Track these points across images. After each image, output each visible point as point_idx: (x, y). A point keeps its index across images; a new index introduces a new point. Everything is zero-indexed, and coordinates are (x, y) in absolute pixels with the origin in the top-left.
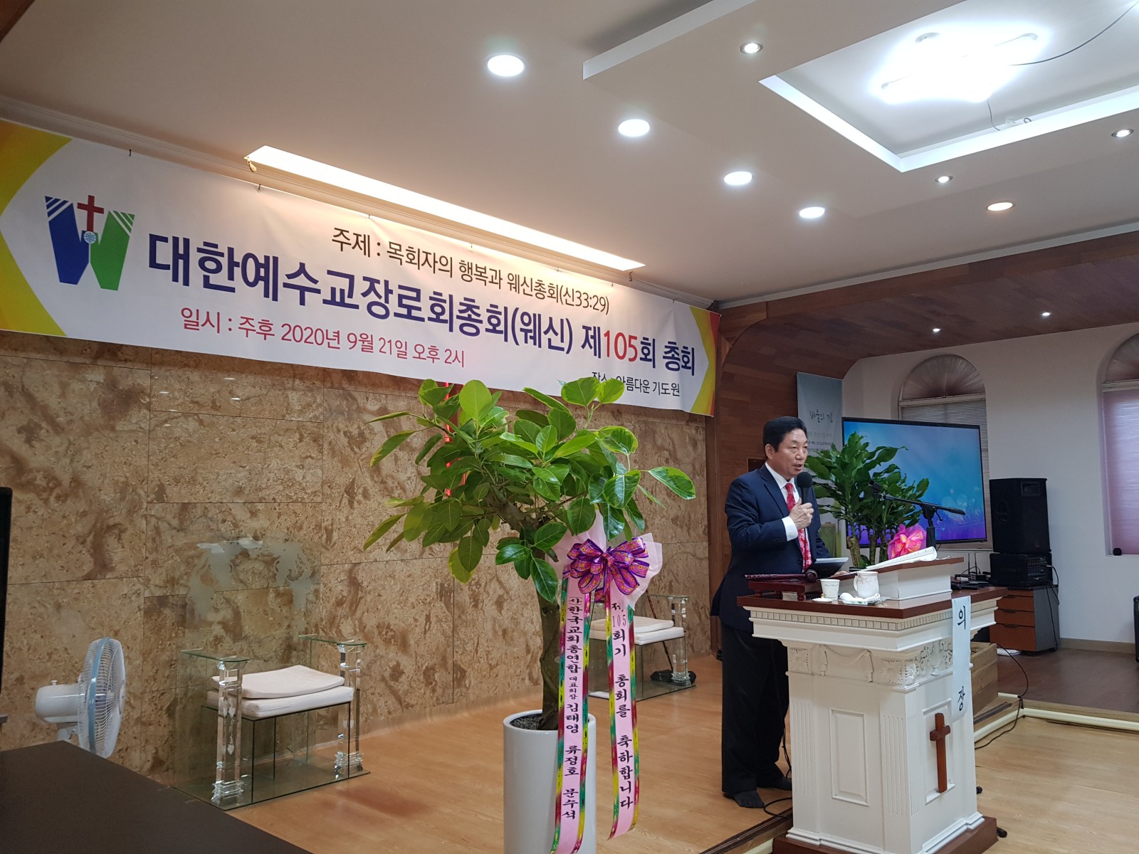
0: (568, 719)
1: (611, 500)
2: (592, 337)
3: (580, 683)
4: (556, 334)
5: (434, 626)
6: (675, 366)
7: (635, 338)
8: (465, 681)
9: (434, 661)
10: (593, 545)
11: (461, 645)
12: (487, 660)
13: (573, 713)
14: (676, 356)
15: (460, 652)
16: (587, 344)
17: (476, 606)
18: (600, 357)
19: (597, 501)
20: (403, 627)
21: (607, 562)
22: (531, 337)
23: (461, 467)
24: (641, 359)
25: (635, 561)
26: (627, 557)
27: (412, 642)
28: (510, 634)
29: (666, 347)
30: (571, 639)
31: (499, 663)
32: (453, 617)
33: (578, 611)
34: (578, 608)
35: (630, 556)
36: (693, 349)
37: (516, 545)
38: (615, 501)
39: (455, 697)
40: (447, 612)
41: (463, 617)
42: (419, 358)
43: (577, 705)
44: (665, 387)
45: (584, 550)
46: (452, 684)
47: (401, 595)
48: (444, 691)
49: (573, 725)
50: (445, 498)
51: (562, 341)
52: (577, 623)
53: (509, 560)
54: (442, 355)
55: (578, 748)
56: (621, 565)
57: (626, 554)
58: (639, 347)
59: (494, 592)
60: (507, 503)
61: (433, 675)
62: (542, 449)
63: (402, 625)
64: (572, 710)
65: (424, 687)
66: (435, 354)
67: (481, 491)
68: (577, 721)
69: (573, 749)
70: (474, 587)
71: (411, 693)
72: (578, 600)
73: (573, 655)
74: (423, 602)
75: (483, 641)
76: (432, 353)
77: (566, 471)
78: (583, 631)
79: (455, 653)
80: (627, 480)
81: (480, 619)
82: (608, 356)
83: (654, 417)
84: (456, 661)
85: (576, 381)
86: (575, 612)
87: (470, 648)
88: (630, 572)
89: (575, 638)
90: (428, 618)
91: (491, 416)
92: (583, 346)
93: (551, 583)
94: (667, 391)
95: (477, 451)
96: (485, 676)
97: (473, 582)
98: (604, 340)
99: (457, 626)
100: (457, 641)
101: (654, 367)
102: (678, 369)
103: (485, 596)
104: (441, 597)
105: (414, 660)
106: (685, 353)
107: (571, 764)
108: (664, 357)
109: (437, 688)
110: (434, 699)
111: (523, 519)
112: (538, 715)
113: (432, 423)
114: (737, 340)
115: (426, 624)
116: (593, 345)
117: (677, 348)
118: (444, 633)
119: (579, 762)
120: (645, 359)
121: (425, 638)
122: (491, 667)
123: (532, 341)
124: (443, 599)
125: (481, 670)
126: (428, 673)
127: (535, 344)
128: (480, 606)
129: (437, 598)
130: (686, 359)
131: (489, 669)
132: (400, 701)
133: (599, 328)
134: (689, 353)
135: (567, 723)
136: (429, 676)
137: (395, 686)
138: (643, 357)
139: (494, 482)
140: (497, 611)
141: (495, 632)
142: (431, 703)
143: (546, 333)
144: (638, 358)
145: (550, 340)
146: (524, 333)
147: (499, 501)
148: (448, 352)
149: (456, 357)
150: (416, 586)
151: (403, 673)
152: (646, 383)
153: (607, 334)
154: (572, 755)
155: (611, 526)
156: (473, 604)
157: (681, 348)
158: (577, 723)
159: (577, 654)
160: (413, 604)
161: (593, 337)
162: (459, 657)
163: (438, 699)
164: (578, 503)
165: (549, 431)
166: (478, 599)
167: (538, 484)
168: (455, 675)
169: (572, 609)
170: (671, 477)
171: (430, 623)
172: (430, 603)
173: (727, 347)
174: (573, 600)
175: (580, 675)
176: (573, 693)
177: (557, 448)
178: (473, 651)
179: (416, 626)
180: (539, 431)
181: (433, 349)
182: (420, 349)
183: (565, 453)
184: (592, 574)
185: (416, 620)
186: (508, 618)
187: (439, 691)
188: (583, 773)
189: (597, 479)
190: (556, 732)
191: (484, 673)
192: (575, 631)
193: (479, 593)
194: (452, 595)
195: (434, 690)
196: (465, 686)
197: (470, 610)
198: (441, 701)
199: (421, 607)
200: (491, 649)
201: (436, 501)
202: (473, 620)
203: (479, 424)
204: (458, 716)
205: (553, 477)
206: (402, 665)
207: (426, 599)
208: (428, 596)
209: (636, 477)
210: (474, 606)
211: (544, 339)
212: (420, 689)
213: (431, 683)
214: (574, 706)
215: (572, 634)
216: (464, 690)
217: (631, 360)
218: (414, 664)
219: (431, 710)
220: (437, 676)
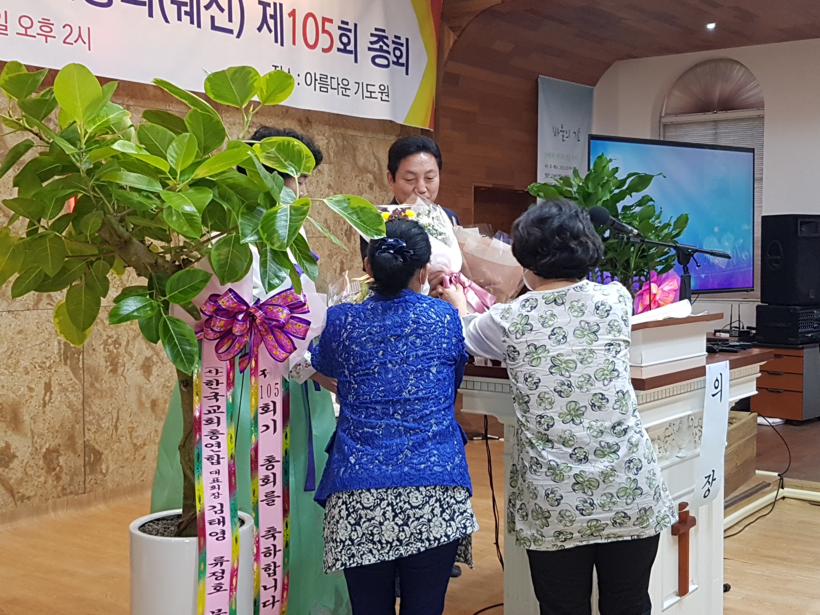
0: (211, 524)
1: (270, 238)
2: (271, 17)
3: (224, 477)
4: (222, 10)
5: (57, 397)
6: (385, 62)
7: (331, 21)
8: (101, 464)
9: (58, 441)
10: (237, 296)
11: (94, 421)
12: (131, 438)
13: (218, 516)
14: (385, 48)
15: (93, 430)
16: (265, 26)
17: (114, 371)
18: (282, 44)
19: (252, 238)
20: (13, 399)
21: (254, 320)
22: (186, 13)
23: (63, 188)
24: (339, 50)
25: (292, 318)
26: (282, 312)
27: (26, 418)
28: (161, 406)
29: (372, 35)
30: (210, 421)
31: (147, 442)
32: (83, 386)
33: (217, 384)
34: (217, 381)
35: (286, 311)
36: (407, 40)
37: (139, 298)
38: (275, 240)
39: (87, 485)
40: (74, 379)
41: (96, 385)
42: (26, 35)
43: (222, 505)
44: (370, 88)
45: (223, 303)
46: (83, 470)
47: (10, 357)
48: (72, 479)
49: (218, 531)
50: (41, 230)
51: (230, 20)
52: (217, 400)
53: (128, 317)
54: (60, 33)
55: (225, 559)
56: (274, 323)
57: (281, 309)
58: (336, 33)
59: (139, 354)
60: (130, 239)
61: (57, 459)
62: (176, 165)
63: (12, 395)
64: (216, 512)
65: (44, 474)
66: (49, 30)
67: (93, 222)
68: (224, 525)
69: (219, 561)
70: (111, 347)
71: (27, 481)
72: (217, 370)
73: (213, 442)
74: (39, 366)
75: (124, 415)
76: (44, 28)
77: (208, 196)
78: (225, 410)
79: (86, 431)
80: (293, 212)
81: (120, 388)
82: (294, 43)
83: (355, 129)
84: (88, 440)
85: (223, 71)
86: (214, 386)
87: (107, 424)
88: (286, 333)
89: (216, 420)
90: (48, 387)
91: (103, 118)
92: (260, 29)
93: (188, 348)
94: (373, 95)
95: (84, 166)
96: (127, 459)
97: (109, 341)
98: (288, 21)
99: (89, 397)
100: (89, 415)
101: (356, 61)
102: (387, 66)
103: (127, 357)
104: (65, 360)
105: (30, 440)
106: (397, 44)
107: (216, 579)
108: (370, 49)
109: (63, 475)
110: (59, 489)
111: (154, 262)
112: (179, 516)
113: (20, 125)
114: (464, 29)
115: (45, 395)
116: (272, 28)
117: (387, 38)
118: (70, 406)
119: (227, 575)
120: (344, 51)
121: (44, 413)
122: (136, 448)
123: (188, 18)
124: (68, 362)
125: (122, 451)
126: (50, 457)
127: (192, 22)
128: (120, 370)
129: (60, 361)
130: (398, 53)
131: (133, 450)
132: (11, 492)
133: (281, 5)
134: (402, 45)
135: (209, 529)
136: (52, 461)
137: (5, 474)
138: (342, 47)
139: (111, 210)
140: (143, 377)
141: (141, 404)
142: (55, 495)
143: (207, 7)
144: (335, 49)
145: (213, 18)
146: (175, 7)
147: (119, 237)
148: (68, 27)
149: (80, 36)
150: (29, 345)
151: (14, 456)
152: (345, 82)
153: (293, 14)
154: (218, 568)
155: (270, 273)
156: (110, 368)
157: (392, 38)
158: (224, 528)
159: (218, 440)
160: (26, 368)
161: (273, 17)
162: (91, 435)
163: (64, 489)
164: (226, 242)
165: (186, 140)
166: (118, 363)
167: (170, 214)
168: (87, 459)
169: (209, 383)
170: (353, 209)
171: (52, 393)
172: (50, 367)
173: (451, 39)
174: (210, 371)
175: (224, 467)
176: (215, 491)
177: (196, 165)
178: (111, 428)
179: (32, 397)
180: (173, 139)
181: (46, 23)
182: (26, 22)
183: (207, 172)
184: (234, 335)
185: (31, 389)
186: (158, 386)
187: (65, 479)
188: (233, 589)
189: (251, 209)
190: (195, 540)
191: (126, 455)
192: (215, 411)
193: (118, 354)
194: (81, 357)
195: (58, 478)
196: (101, 472)
197: (106, 376)
198: (69, 491)
199: (38, 372)
200: (135, 425)
201: (28, 234)
202: (111, 389)
203: (84, 129)
204: (92, 510)
205: (189, 205)
206: (13, 447)
207: (44, 363)
208: (47, 358)
209: (305, 208)
210: (111, 371)
211: (205, 16)
212: (39, 477)
213: (54, 469)
214: (219, 507)
215: (210, 416)
216: (100, 477)
217: (324, 50)
218: (30, 444)
219: (55, 504)
220: (61, 460)
